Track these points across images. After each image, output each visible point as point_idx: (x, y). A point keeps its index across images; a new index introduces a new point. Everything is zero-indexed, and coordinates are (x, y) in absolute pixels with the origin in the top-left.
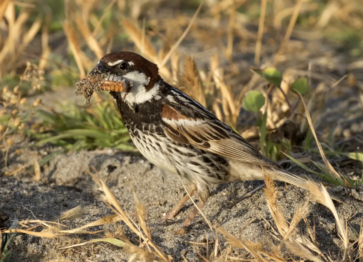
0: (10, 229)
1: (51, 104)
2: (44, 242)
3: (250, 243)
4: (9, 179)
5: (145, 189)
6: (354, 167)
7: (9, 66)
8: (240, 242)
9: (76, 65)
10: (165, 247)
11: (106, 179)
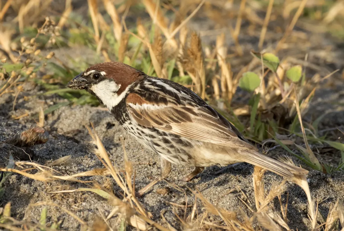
0: (6, 168)
1: (65, 59)
2: (36, 184)
3: (225, 211)
4: (14, 122)
5: (138, 149)
6: (333, 155)
7: (32, 19)
8: (216, 209)
9: (92, 26)
10: (147, 204)
11: (103, 134)
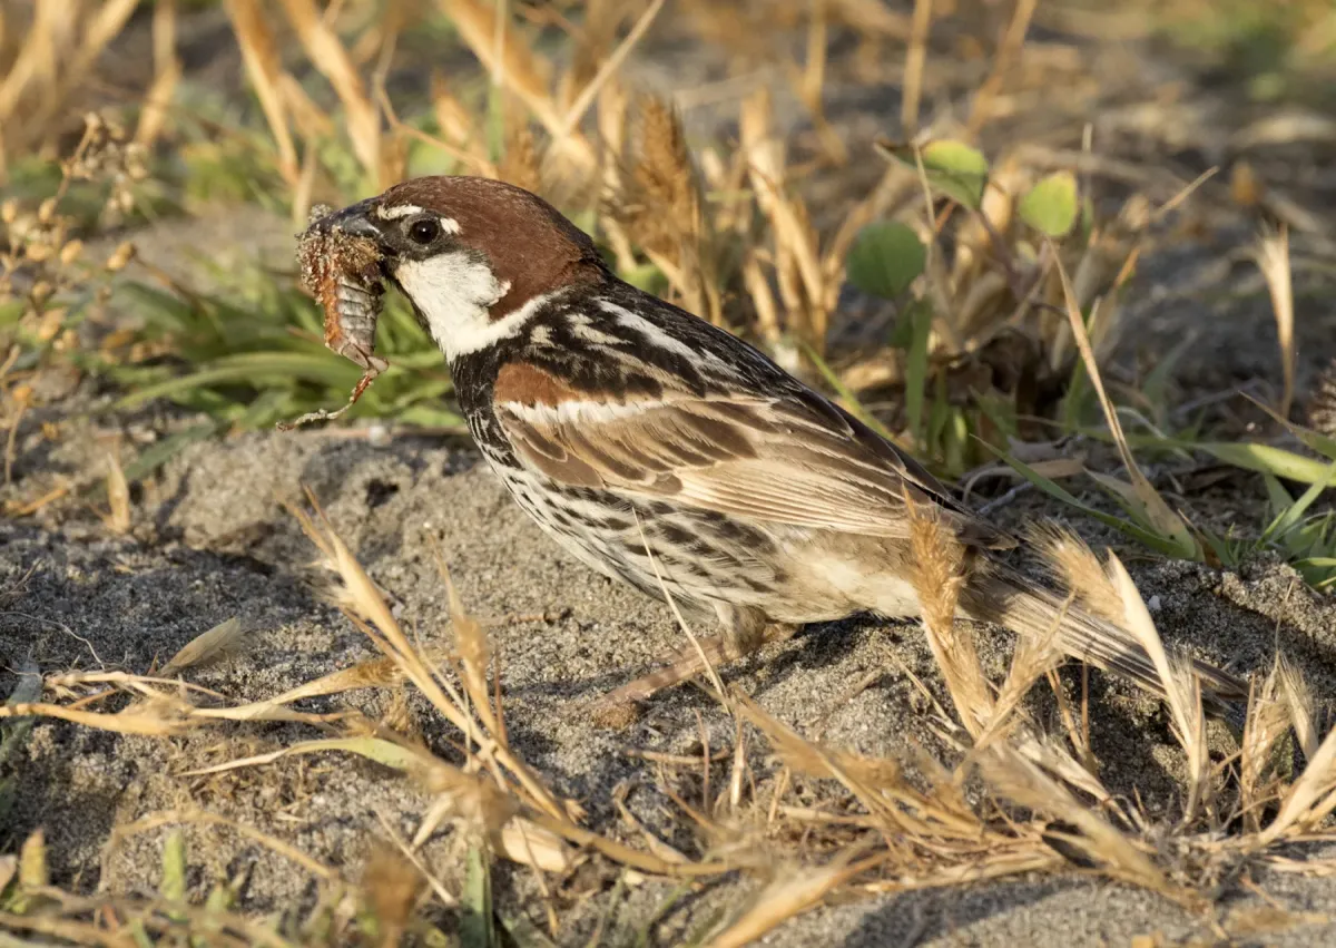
0: (10, 702)
1: (178, 264)
2: (130, 750)
3: (856, 758)
4: (19, 527)
5: (497, 567)
6: (1237, 495)
7: (35, 127)
8: (819, 754)
9: (265, 125)
10: (557, 769)
11: (359, 527)
